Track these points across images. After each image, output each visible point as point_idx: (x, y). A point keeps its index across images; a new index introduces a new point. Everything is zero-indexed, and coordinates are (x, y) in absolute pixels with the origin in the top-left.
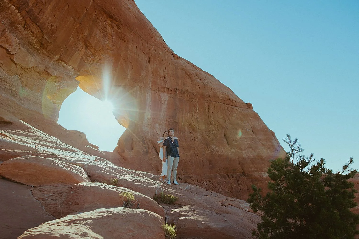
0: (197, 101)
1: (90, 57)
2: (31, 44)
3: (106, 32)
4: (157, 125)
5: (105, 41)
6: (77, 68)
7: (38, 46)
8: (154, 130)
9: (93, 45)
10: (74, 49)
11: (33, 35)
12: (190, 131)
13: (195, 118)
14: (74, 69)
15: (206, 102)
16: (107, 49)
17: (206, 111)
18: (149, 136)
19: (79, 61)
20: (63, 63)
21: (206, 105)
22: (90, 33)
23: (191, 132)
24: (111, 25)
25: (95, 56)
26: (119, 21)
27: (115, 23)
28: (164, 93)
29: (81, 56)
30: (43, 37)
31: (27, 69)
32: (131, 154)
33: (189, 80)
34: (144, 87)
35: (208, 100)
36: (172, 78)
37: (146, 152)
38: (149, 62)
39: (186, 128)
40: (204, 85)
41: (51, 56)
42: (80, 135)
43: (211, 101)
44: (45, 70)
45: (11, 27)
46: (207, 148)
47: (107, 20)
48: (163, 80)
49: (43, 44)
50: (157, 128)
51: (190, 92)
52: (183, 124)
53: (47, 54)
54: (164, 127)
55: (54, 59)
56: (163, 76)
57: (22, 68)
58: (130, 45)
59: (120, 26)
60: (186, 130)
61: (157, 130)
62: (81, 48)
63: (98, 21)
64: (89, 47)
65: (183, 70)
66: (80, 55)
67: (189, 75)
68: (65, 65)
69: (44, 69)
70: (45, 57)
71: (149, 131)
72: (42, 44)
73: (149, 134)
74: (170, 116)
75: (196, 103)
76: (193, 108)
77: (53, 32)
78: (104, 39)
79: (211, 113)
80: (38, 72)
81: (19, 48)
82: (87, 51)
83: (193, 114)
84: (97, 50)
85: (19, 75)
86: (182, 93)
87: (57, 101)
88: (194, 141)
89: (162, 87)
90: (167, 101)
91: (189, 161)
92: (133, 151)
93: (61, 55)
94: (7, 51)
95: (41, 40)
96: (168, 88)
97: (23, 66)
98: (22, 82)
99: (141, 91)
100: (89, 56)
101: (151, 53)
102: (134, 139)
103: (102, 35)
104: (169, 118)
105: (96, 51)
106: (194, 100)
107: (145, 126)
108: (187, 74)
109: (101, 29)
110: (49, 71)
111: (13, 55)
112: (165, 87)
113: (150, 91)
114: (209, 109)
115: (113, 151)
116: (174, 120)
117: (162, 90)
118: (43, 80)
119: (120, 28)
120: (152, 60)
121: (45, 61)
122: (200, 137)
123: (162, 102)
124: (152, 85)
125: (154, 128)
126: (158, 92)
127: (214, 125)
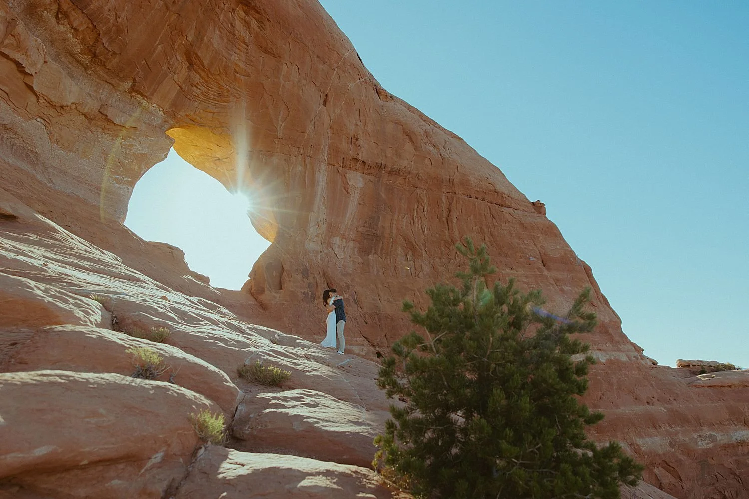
0: (425, 192)
1: (199, 87)
2: (71, 54)
3: (234, 35)
4: (337, 240)
5: (231, 55)
6: (170, 110)
7: (86, 59)
8: (330, 250)
9: (205, 63)
10: (165, 67)
11: (77, 35)
12: (406, 255)
13: (418, 227)
14: (164, 113)
15: (444, 194)
16: (236, 71)
17: (444, 214)
18: (319, 261)
19: (173, 94)
20: (140, 98)
21: (444, 201)
22: (200, 36)
23: (409, 257)
24: (245, 20)
25: (209, 85)
26: (262, 12)
27: (254, 16)
28: (354, 171)
29: (178, 85)
30: (97, 41)
31: (62, 107)
32: (278, 298)
33: (409, 147)
34: (311, 157)
35: (448, 191)
36: (373, 142)
37: (310, 295)
38: (325, 104)
39: (400, 249)
40: (443, 158)
41: (115, 81)
42: (172, 253)
43: (455, 193)
44: (101, 110)
45: (29, 17)
47: (236, 10)
48: (352, 144)
49: (97, 54)
50: (337, 245)
51: (410, 173)
52: (392, 240)
53: (106, 76)
54: (351, 244)
55: (120, 89)
56: (354, 135)
57: (51, 105)
58: (284, 66)
59: (263, 24)
60: (399, 253)
61: (336, 250)
62: (180, 67)
63: (217, 10)
64: (195, 67)
65: (398, 123)
66: (177, 81)
67: (410, 136)
68: (144, 102)
69: (99, 108)
70: (102, 83)
71: (319, 250)
72: (95, 56)
73: (319, 256)
74: (365, 222)
75: (422, 195)
76: (416, 207)
77: (119, 31)
78: (229, 50)
79: (455, 220)
80: (85, 115)
81: (45, 62)
82: (193, 74)
83: (416, 219)
84: (212, 72)
85: (44, 120)
86: (394, 173)
87: (125, 179)
88: (414, 276)
89: (350, 158)
90: (361, 188)
91: (402, 319)
92: (282, 291)
93: (135, 81)
94: (18, 67)
95: (92, 46)
96: (363, 162)
97: (53, 100)
98: (50, 134)
99: (305, 165)
100: (195, 86)
101: (330, 85)
102: (286, 267)
103: (225, 40)
104: (364, 226)
105: (210, 76)
106: (418, 190)
107: (310, 240)
108: (405, 132)
109: (223, 29)
110: (110, 113)
111: (32, 75)
112: (356, 160)
113: (323, 167)
114: (450, 210)
115: (240, 290)
116: (374, 231)
117: (350, 165)
118: (94, 133)
119: (263, 27)
120: (331, 99)
121: (101, 91)
122: (427, 269)
123: (349, 191)
124: (329, 154)
125: (329, 245)
126: (340, 169)
127: (458, 244)
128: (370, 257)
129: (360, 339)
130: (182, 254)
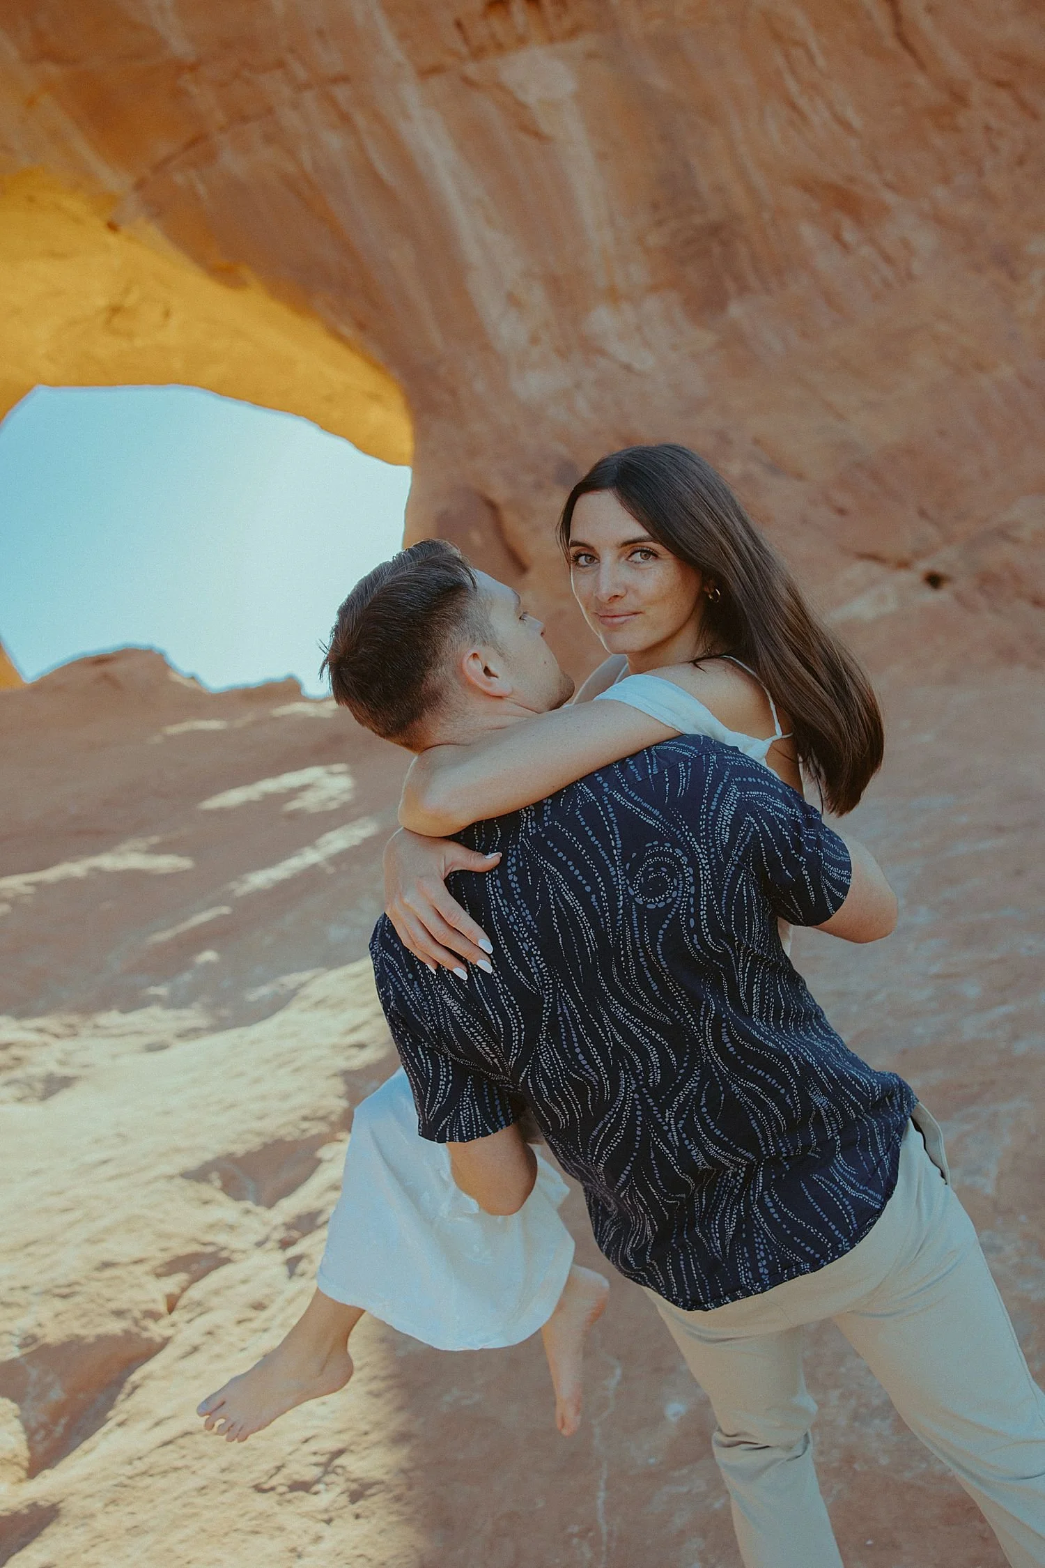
4: (602, 319)
8: (602, 360)
12: (838, 236)
17: (882, 26)
18: (589, 416)
23: (848, 237)
28: (518, 48)
34: (346, 80)
39: (806, 229)
46: (1014, 277)
50: (615, 336)
52: (767, 214)
54: (652, 305)
60: (811, 241)
61: (621, 351)
71: (570, 383)
73: (582, 404)
74: (655, 206)
76: (780, 61)
79: (926, 23)
83: (802, 102)
88: (896, 284)
89: (479, 8)
90: (577, 97)
91: (942, 433)
99: (345, 118)
102: (500, 493)
104: (658, 224)
107: (520, 366)
112: (502, 5)
113: (411, 93)
116: (698, 220)
117: (493, 34)
122: (925, 239)
123: (545, 127)
124: (402, 36)
125: (591, 348)
126: (471, 69)
127: (977, 92)
128: (736, 310)
129: (859, 570)
130: (154, 661)
